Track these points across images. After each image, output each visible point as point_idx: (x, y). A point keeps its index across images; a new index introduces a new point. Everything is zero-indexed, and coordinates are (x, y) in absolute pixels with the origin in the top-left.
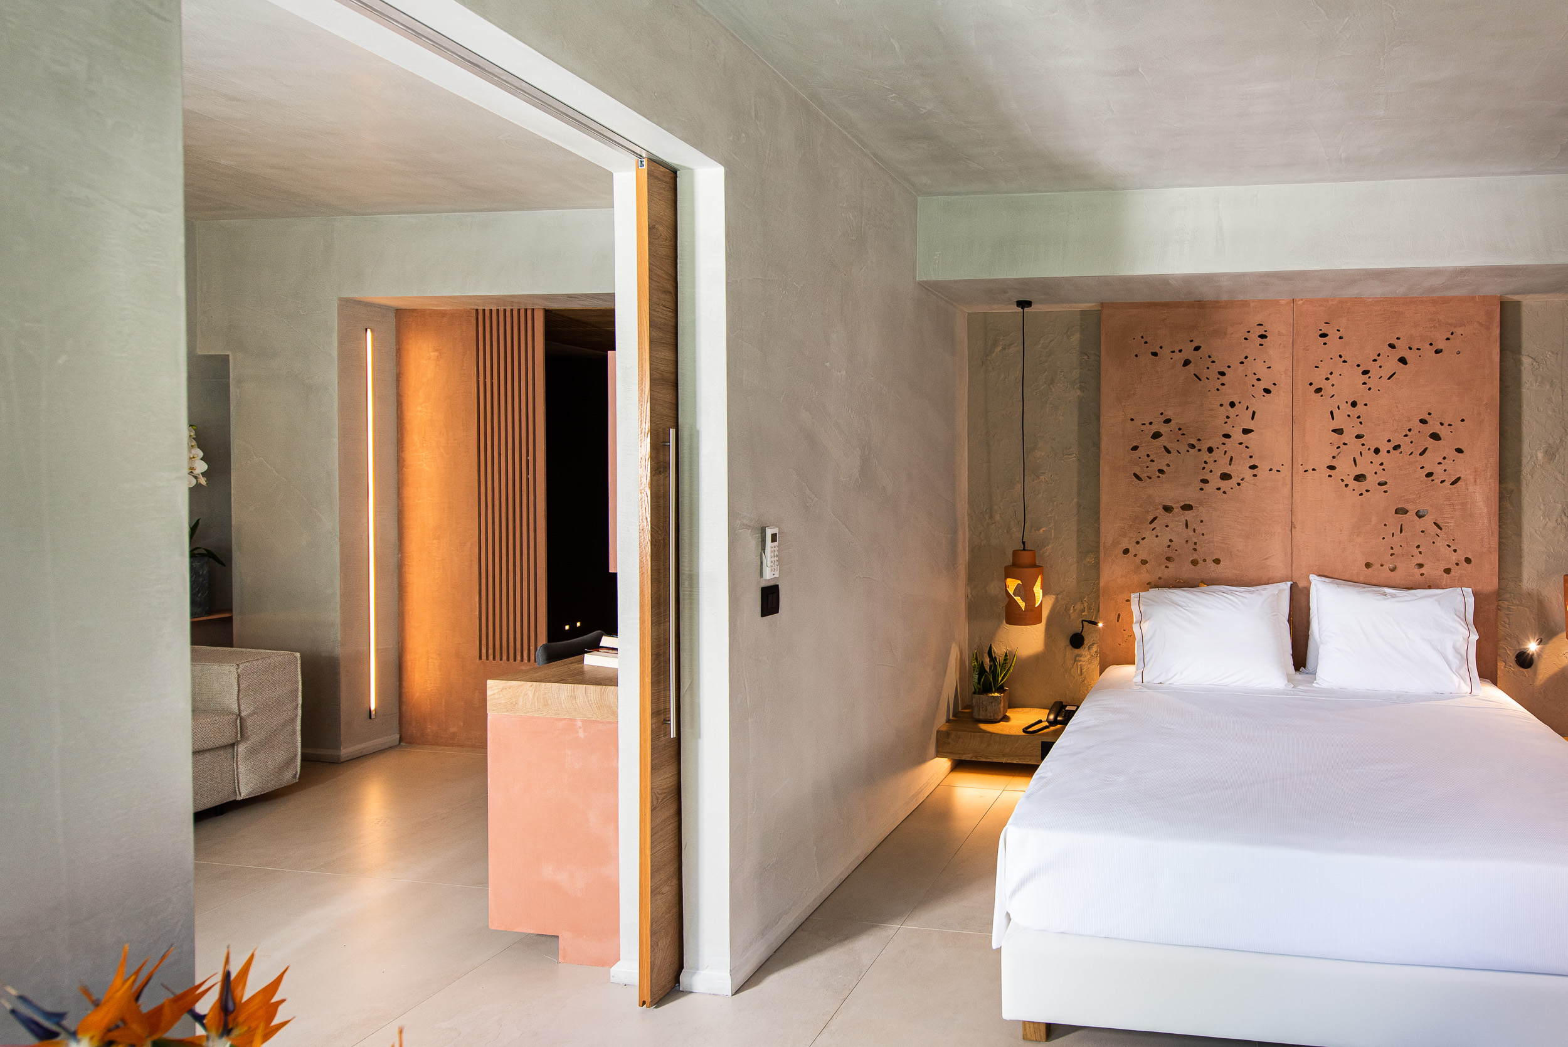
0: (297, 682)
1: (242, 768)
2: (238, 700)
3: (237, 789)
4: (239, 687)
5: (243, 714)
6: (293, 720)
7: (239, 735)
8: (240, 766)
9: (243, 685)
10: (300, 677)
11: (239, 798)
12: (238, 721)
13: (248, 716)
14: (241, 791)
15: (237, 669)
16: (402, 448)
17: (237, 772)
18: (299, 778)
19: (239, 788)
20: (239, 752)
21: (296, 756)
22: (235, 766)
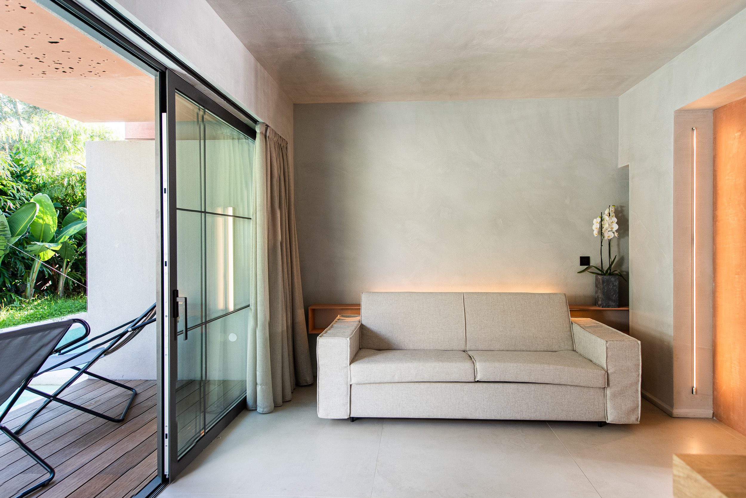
0: (639, 360)
1: (609, 405)
2: (606, 362)
3: (606, 416)
4: (607, 355)
5: (609, 372)
6: (637, 383)
7: (606, 384)
8: (608, 403)
9: (610, 354)
10: (640, 358)
11: (608, 422)
12: (606, 375)
13: (612, 373)
14: (608, 418)
15: (606, 344)
16: (716, 208)
17: (606, 406)
18: (640, 421)
19: (607, 414)
20: (607, 394)
21: (638, 407)
22: (605, 401)
